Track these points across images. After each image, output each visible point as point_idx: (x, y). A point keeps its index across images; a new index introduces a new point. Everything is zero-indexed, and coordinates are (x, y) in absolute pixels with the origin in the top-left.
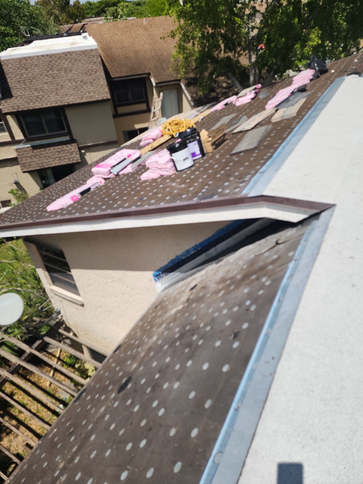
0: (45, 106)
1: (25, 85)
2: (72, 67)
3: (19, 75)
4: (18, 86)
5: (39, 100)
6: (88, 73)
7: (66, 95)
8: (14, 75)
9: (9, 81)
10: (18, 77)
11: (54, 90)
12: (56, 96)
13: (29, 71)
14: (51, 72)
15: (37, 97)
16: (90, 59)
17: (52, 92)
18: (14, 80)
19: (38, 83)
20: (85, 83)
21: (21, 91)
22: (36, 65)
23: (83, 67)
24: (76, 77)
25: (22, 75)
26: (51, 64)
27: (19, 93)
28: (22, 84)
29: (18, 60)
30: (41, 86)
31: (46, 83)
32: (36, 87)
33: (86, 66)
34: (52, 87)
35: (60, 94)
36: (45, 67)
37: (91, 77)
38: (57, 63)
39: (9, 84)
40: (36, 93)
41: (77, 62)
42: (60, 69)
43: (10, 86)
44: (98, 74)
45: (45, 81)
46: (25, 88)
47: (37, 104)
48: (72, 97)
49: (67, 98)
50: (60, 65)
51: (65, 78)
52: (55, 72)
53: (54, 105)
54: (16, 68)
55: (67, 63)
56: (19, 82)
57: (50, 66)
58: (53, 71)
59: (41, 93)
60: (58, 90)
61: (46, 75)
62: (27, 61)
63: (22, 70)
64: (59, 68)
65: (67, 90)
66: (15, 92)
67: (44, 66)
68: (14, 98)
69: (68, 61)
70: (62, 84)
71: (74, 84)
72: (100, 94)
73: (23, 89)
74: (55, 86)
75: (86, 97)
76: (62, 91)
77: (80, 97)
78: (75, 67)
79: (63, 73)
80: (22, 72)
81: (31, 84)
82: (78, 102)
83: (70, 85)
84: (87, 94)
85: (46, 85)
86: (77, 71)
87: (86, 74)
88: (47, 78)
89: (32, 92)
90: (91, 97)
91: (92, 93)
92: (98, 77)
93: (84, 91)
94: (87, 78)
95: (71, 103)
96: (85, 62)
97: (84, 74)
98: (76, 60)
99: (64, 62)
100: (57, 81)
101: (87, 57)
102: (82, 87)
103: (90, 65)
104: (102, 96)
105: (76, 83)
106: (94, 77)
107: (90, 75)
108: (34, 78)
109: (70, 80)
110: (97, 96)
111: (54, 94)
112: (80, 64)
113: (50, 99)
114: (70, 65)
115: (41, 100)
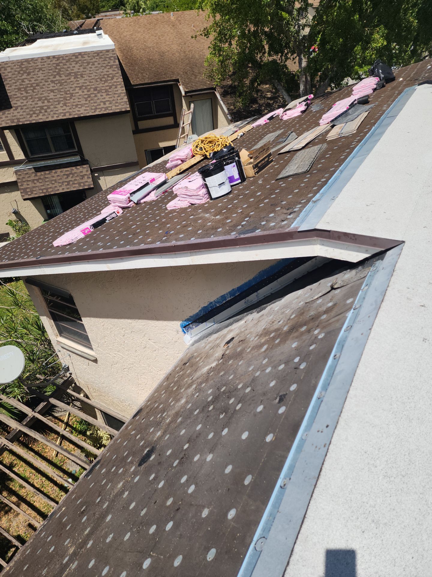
0: (50, 119)
1: (27, 93)
2: (83, 71)
3: (20, 81)
4: (19, 95)
5: (43, 111)
6: (104, 79)
7: (77, 106)
8: (13, 81)
9: (7, 88)
10: (18, 84)
12: (65, 107)
13: (31, 76)
14: (58, 78)
15: (42, 108)
16: (106, 62)
17: (59, 102)
18: (13, 87)
19: (43, 91)
20: (99, 91)
21: (22, 101)
22: (40, 69)
23: (97, 71)
24: (88, 84)
25: (23, 81)
26: (58, 67)
27: (19, 104)
28: (23, 92)
29: (18, 63)
30: (46, 95)
31: (52, 91)
32: (39, 96)
33: (101, 70)
34: (59, 96)
35: (69, 105)
36: (51, 71)
37: (106, 84)
38: (65, 67)
39: (8, 91)
40: (40, 104)
41: (90, 66)
42: (70, 74)
43: (9, 94)
44: (115, 80)
45: (51, 88)
46: (27, 97)
47: (41, 116)
48: (84, 108)
49: (77, 109)
50: (69, 69)
51: (76, 85)
52: (64, 77)
53: (61, 117)
54: (16, 73)
55: (77, 66)
56: (19, 89)
57: (57, 70)
58: (61, 77)
59: (46, 103)
60: (67, 100)
61: (52, 82)
62: (29, 64)
63: (23, 74)
64: (68, 72)
65: (77, 100)
66: (14, 102)
67: (49, 70)
68: (14, 108)
69: (78, 64)
70: (71, 92)
71: (86, 93)
72: (117, 105)
73: (24, 98)
74: (62, 95)
75: (101, 108)
76: (72, 100)
77: (93, 108)
78: (88, 72)
79: (72, 79)
80: (23, 77)
81: (34, 92)
82: (91, 114)
83: (81, 93)
84: (102, 105)
85: (52, 94)
86: (89, 76)
87: (101, 80)
88: (53, 85)
89: (35, 102)
90: (106, 108)
91: (107, 103)
92: (115, 84)
93: (98, 101)
94: (101, 85)
95: (82, 115)
96: (99, 66)
97: (99, 80)
98: (88, 63)
99: (74, 65)
100: (66, 88)
101: (102, 60)
102: (96, 96)
103: (106, 70)
104: (120, 107)
105: (88, 91)
106: (110, 84)
107: (106, 81)
108: (38, 85)
109: (81, 88)
110: (114, 107)
111: (61, 105)
112: (93, 68)
113: (57, 110)
114: (82, 69)
115: (46, 111)
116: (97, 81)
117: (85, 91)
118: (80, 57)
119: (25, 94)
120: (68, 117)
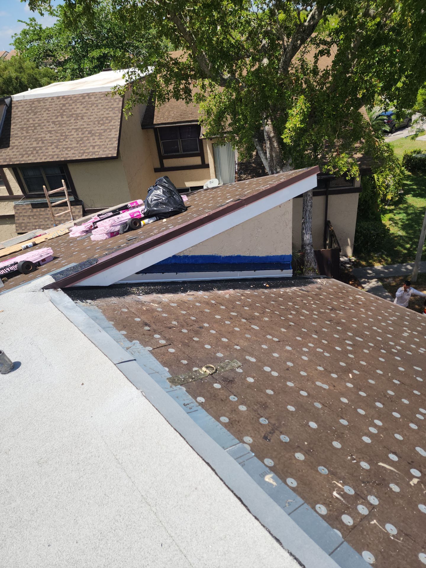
0: (39, 161)
1: (27, 133)
2: (85, 113)
3: (26, 120)
4: (20, 134)
5: (35, 152)
6: (101, 122)
7: (67, 148)
8: (20, 120)
9: (12, 127)
10: (23, 123)
11: (55, 141)
12: (55, 149)
13: (36, 116)
14: (60, 119)
15: (35, 148)
16: (110, 104)
17: (52, 143)
18: (18, 126)
19: (42, 132)
20: (93, 135)
21: (20, 141)
22: (47, 109)
23: (98, 114)
24: (85, 126)
25: (28, 121)
26: (64, 108)
27: (17, 143)
28: (24, 132)
29: (31, 101)
30: (43, 135)
31: (50, 132)
32: (37, 136)
33: (102, 112)
34: (54, 138)
35: (60, 147)
36: (56, 112)
37: (102, 127)
38: (70, 107)
39: (12, 130)
40: (35, 144)
41: (93, 107)
42: (71, 116)
43: (11, 133)
44: (112, 123)
45: (50, 129)
46: (25, 137)
47: (30, 158)
48: (72, 151)
49: (66, 152)
50: (73, 110)
51: (73, 127)
52: (65, 118)
53: (48, 160)
54: (25, 112)
55: (81, 108)
56: (22, 129)
57: (61, 111)
58: (62, 118)
59: (40, 144)
60: (60, 142)
61: (54, 122)
62: (40, 103)
63: (30, 114)
64: (71, 113)
65: (69, 142)
66: (14, 141)
67: (55, 110)
68: (10, 148)
69: (83, 106)
70: (67, 134)
71: (80, 135)
72: (105, 150)
73: (23, 138)
74: (58, 136)
75: (88, 153)
76: (64, 143)
77: (82, 152)
78: (89, 114)
79: (72, 121)
80: (30, 116)
81: (33, 132)
82: (77, 158)
83: (75, 136)
84: (91, 149)
85: (49, 135)
86: (89, 119)
87: (99, 123)
88: (53, 125)
89: (31, 143)
90: (94, 153)
91: (96, 147)
92: (111, 127)
93: (89, 145)
94: (97, 128)
95: (68, 159)
96: (102, 108)
97: (96, 123)
98: (93, 104)
99: (78, 106)
100: (63, 130)
101: (107, 101)
102: (88, 140)
103: (107, 112)
104: (108, 152)
105: (82, 134)
106: (106, 128)
107: (102, 124)
108: (39, 126)
109: (77, 130)
110: (101, 152)
111: (53, 147)
112: (96, 110)
113: (48, 152)
114: (84, 111)
115: (37, 153)
116: (94, 124)
117: (80, 133)
118: (87, 97)
119: (25, 134)
120: (55, 160)
